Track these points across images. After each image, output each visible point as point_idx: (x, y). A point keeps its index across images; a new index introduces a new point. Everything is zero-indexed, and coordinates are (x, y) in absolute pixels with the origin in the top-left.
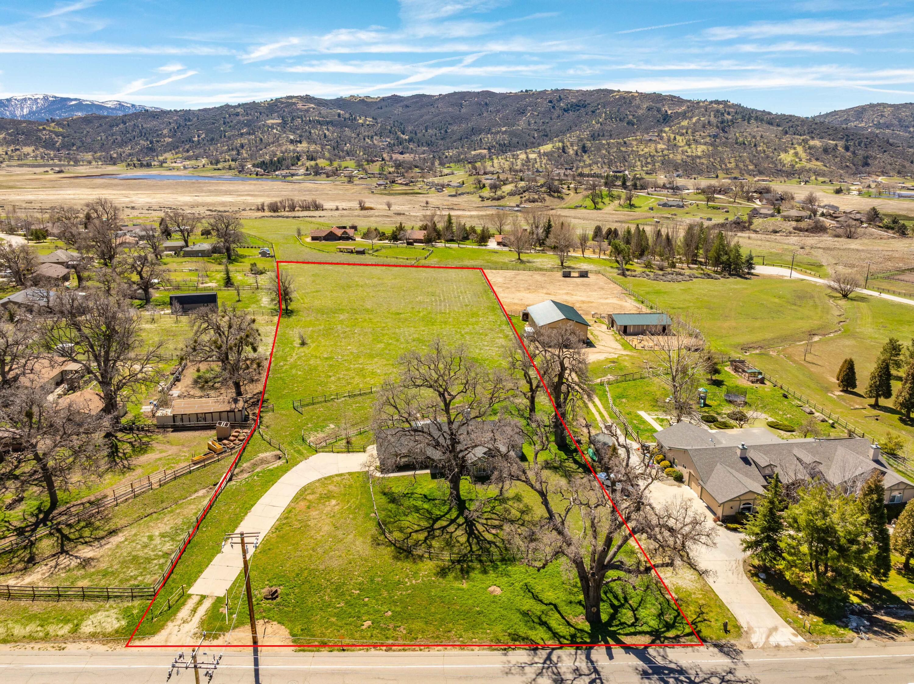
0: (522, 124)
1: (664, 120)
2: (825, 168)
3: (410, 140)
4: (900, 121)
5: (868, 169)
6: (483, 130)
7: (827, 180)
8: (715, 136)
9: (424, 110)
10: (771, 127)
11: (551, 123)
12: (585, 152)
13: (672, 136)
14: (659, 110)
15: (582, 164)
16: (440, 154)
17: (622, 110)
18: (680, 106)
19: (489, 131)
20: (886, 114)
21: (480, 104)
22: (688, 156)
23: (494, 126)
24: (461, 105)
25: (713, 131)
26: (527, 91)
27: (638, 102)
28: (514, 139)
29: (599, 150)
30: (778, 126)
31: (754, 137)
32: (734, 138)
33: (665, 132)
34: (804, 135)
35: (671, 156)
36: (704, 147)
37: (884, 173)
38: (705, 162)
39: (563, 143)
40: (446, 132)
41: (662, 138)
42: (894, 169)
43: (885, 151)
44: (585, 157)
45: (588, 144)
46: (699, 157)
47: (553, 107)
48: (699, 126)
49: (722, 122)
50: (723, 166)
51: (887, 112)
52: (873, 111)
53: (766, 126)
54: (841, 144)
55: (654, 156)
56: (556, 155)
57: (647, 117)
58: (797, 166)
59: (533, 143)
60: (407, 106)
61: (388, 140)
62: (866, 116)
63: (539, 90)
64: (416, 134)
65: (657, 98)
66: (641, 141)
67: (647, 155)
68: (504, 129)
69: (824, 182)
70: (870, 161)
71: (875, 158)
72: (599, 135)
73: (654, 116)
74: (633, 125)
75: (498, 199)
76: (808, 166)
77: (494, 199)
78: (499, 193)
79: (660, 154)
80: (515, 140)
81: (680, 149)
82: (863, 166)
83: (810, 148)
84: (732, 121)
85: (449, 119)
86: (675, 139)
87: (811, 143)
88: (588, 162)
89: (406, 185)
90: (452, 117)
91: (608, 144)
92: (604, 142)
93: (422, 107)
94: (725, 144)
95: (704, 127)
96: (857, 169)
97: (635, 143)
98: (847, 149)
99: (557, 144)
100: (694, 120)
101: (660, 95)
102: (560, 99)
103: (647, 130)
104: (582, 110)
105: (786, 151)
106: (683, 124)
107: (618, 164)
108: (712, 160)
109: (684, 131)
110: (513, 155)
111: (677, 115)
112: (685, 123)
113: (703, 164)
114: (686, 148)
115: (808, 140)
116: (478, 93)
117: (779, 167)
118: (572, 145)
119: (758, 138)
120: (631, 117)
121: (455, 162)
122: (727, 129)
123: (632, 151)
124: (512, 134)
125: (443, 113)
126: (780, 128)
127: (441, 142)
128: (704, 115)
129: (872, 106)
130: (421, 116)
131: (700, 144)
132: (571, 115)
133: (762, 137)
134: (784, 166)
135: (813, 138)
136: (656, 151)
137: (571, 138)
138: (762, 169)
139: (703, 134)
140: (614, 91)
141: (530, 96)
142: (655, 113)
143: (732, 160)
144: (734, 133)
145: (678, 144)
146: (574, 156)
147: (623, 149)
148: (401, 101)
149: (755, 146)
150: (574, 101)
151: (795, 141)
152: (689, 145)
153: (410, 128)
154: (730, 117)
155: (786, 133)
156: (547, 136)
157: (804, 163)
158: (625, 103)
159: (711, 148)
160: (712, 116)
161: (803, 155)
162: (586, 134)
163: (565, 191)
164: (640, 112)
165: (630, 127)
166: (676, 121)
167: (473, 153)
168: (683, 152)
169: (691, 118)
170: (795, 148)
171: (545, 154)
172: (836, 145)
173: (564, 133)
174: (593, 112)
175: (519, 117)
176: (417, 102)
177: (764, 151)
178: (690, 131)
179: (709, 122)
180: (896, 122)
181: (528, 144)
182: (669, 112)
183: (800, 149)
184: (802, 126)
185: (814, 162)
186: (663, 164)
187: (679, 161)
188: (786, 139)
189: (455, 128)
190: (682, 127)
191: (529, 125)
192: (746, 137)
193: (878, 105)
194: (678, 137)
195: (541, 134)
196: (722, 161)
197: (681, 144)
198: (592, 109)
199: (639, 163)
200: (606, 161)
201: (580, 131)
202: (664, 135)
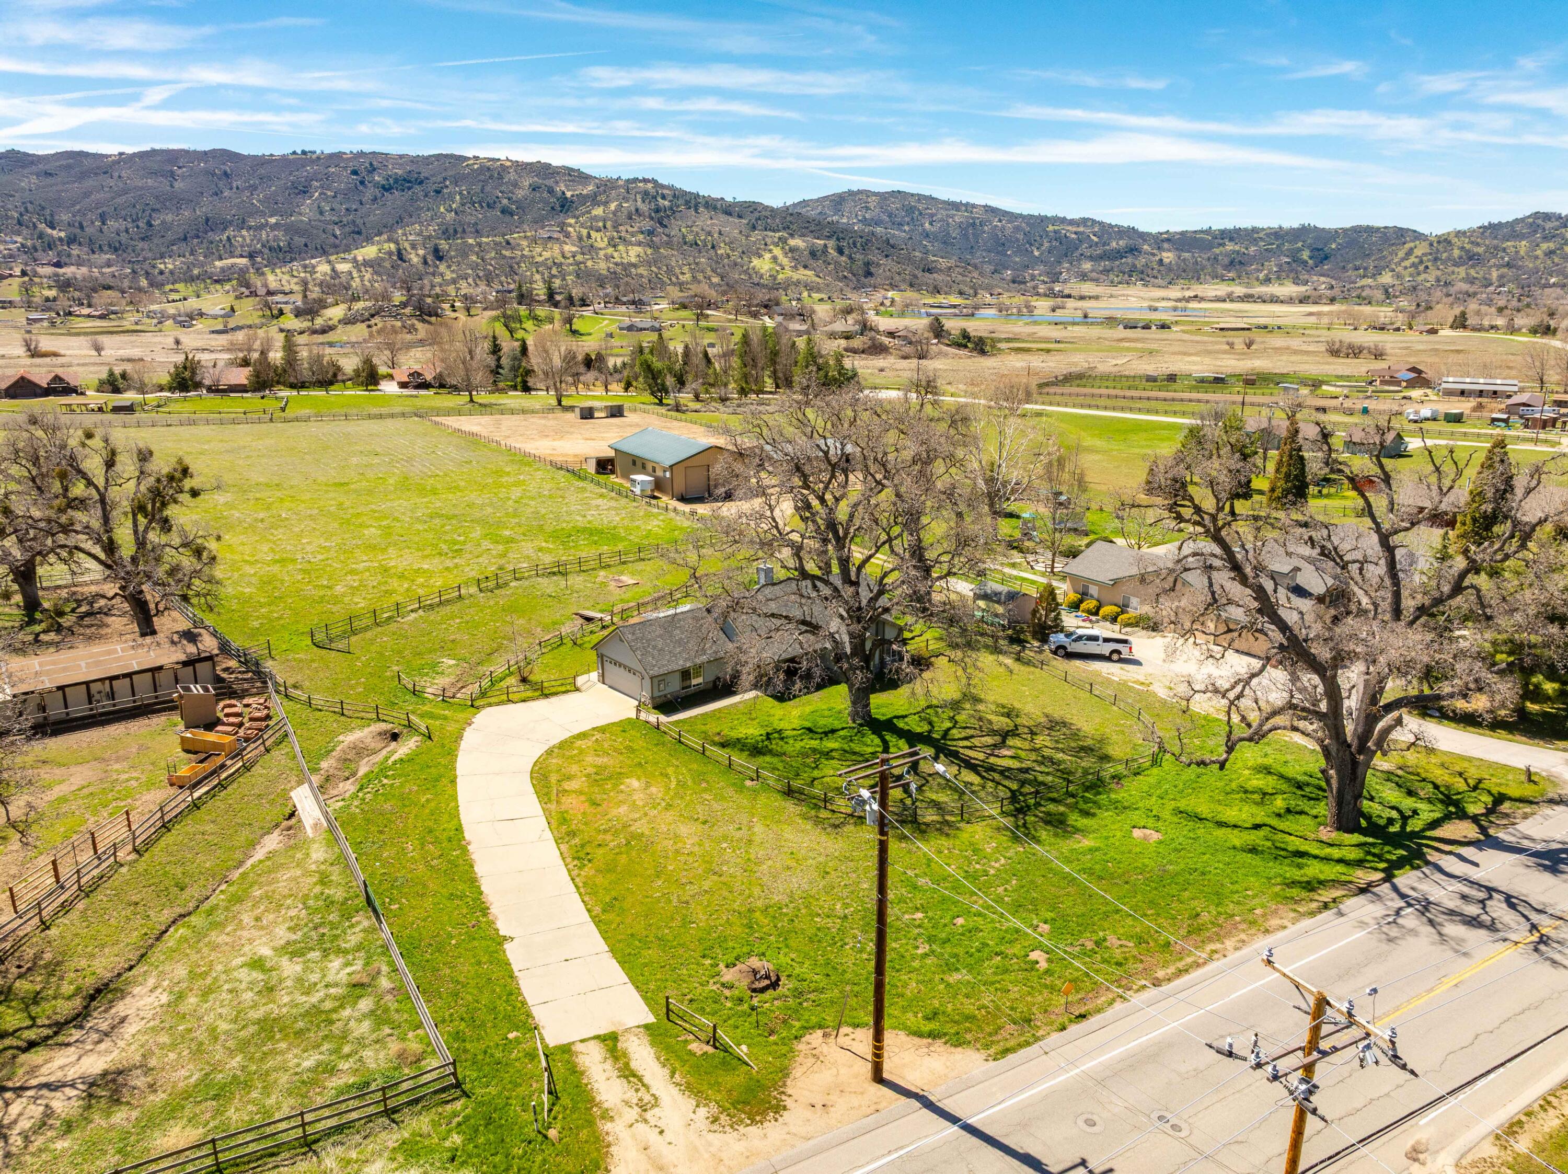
0: (306, 211)
1: (563, 206)
2: (818, 280)
3: (71, 240)
4: (890, 216)
5: (872, 281)
6: (231, 222)
7: (825, 296)
8: (651, 233)
9: (90, 183)
10: (731, 219)
11: (363, 210)
12: (440, 258)
13: (584, 232)
14: (551, 191)
15: (438, 280)
16: (146, 266)
17: (488, 188)
18: (585, 185)
19: (242, 224)
20: (871, 205)
21: (213, 174)
22: (616, 264)
23: (251, 215)
24: (172, 174)
25: (647, 224)
26: (304, 152)
27: (512, 176)
28: (296, 238)
29: (465, 255)
30: (740, 217)
31: (709, 234)
32: (680, 234)
33: (571, 225)
34: (779, 231)
35: (589, 264)
36: (639, 249)
37: (893, 286)
38: (645, 273)
39: (397, 243)
40: (150, 225)
41: (568, 235)
42: (904, 280)
43: (887, 256)
44: (442, 267)
45: (444, 245)
46: (635, 266)
47: (362, 183)
48: (623, 216)
49: (657, 211)
50: (674, 279)
51: (873, 202)
52: (853, 200)
53: (723, 218)
54: (831, 243)
55: (561, 264)
56: (387, 264)
57: (533, 201)
58: (780, 276)
59: (336, 246)
60: (48, 174)
61: (19, 239)
62: (848, 206)
63: (328, 151)
64: (81, 227)
65: (543, 170)
66: (534, 240)
67: (550, 263)
68: (273, 220)
69: (821, 300)
70: (872, 270)
71: (878, 265)
72: (456, 231)
73: (542, 200)
74: (512, 214)
75: (323, 331)
76: (796, 276)
77: (315, 332)
78: (319, 322)
79: (571, 260)
80: (299, 241)
81: (602, 253)
82: (866, 277)
83: (792, 250)
84: (671, 209)
85: (152, 202)
86: (589, 236)
87: (792, 242)
88: (449, 276)
89: (102, 317)
90: (157, 197)
91: (479, 245)
92: (471, 241)
93: (83, 175)
94: (669, 244)
95: (631, 218)
96: (858, 281)
97: (525, 243)
98: (840, 251)
99: (386, 246)
100: (613, 206)
101: (548, 166)
102: (372, 169)
103: (539, 222)
104: (417, 189)
105: (760, 256)
106: (594, 212)
107: (503, 278)
108: (654, 269)
109: (601, 224)
110: (305, 267)
111: (583, 199)
112: (598, 211)
113: (642, 276)
114: (610, 250)
115: (786, 239)
116: (205, 153)
117: (756, 280)
118: (414, 247)
119: (716, 235)
120: (505, 201)
121: (186, 281)
122: (665, 222)
123: (523, 256)
124: (292, 230)
125: (136, 188)
126: (744, 221)
127: (141, 245)
128: (626, 200)
129: (851, 193)
130: (87, 194)
131: (631, 244)
132: (397, 198)
133: (720, 233)
134: (761, 277)
135: (792, 236)
136: (564, 257)
137: (409, 235)
138: (731, 282)
139: (630, 229)
140: (469, 159)
141: (312, 162)
142: (545, 195)
143: (686, 269)
144: (678, 228)
145: (596, 244)
146: (421, 267)
147: (507, 253)
148: (32, 163)
149: (713, 247)
150: (400, 172)
151: (769, 241)
152: (614, 246)
153: (65, 217)
154: (666, 203)
155: (754, 228)
156: (359, 233)
157: (788, 273)
158: (491, 177)
159: (649, 251)
160: (639, 200)
161: (785, 261)
162: (432, 229)
163: (449, 313)
164: (520, 194)
165: (507, 218)
166: (583, 209)
167: (218, 264)
168: (608, 258)
169: (606, 203)
170: (770, 251)
171: (367, 263)
172: (825, 246)
173: (391, 228)
174: (438, 192)
175: (299, 199)
176: (69, 167)
177: (728, 256)
178: (609, 224)
179: (637, 210)
180: (885, 217)
181: (327, 248)
182: (569, 194)
183: (777, 251)
184: (773, 217)
185: (802, 271)
186: (578, 276)
187: (605, 272)
188: (756, 236)
189: (169, 218)
190: (596, 218)
191: (321, 213)
192: (697, 233)
193: (860, 192)
194: (593, 234)
195: (347, 229)
196: (670, 271)
197: (602, 245)
198: (435, 187)
199: (537, 277)
200: (481, 274)
201: (421, 224)
202: (570, 229)
